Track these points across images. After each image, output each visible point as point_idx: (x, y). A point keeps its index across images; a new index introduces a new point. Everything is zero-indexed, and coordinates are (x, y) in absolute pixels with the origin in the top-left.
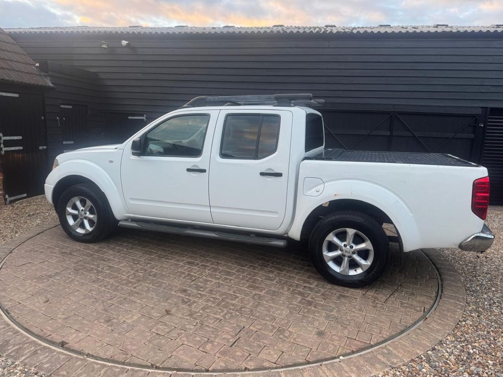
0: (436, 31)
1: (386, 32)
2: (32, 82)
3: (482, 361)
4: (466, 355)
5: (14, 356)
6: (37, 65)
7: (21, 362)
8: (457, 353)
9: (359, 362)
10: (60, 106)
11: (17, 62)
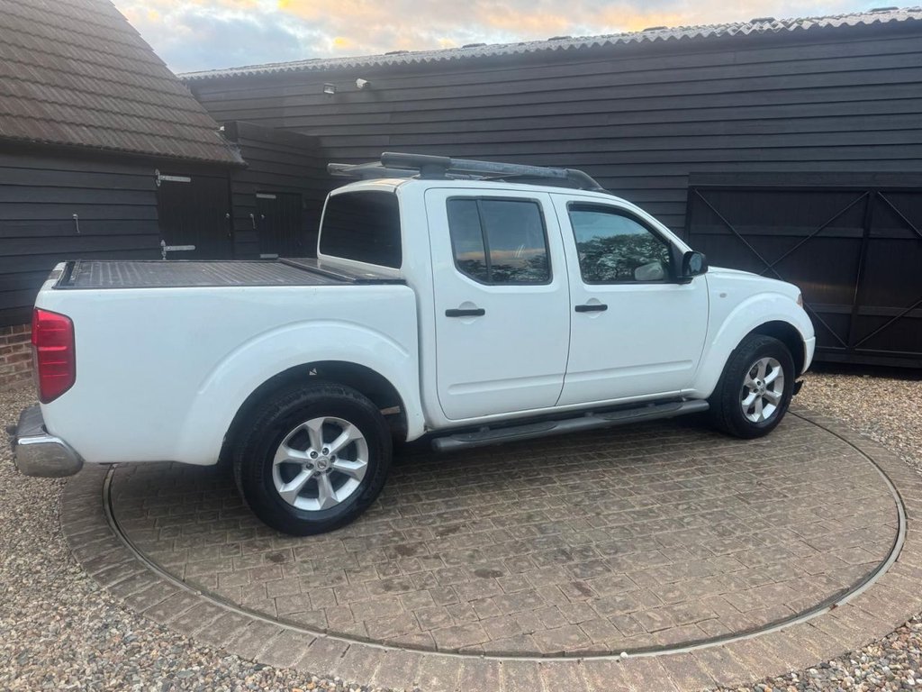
1: (878, 21)
2: (211, 157)
6: (222, 128)
9: (655, 667)
10: (255, 195)
11: (191, 125)
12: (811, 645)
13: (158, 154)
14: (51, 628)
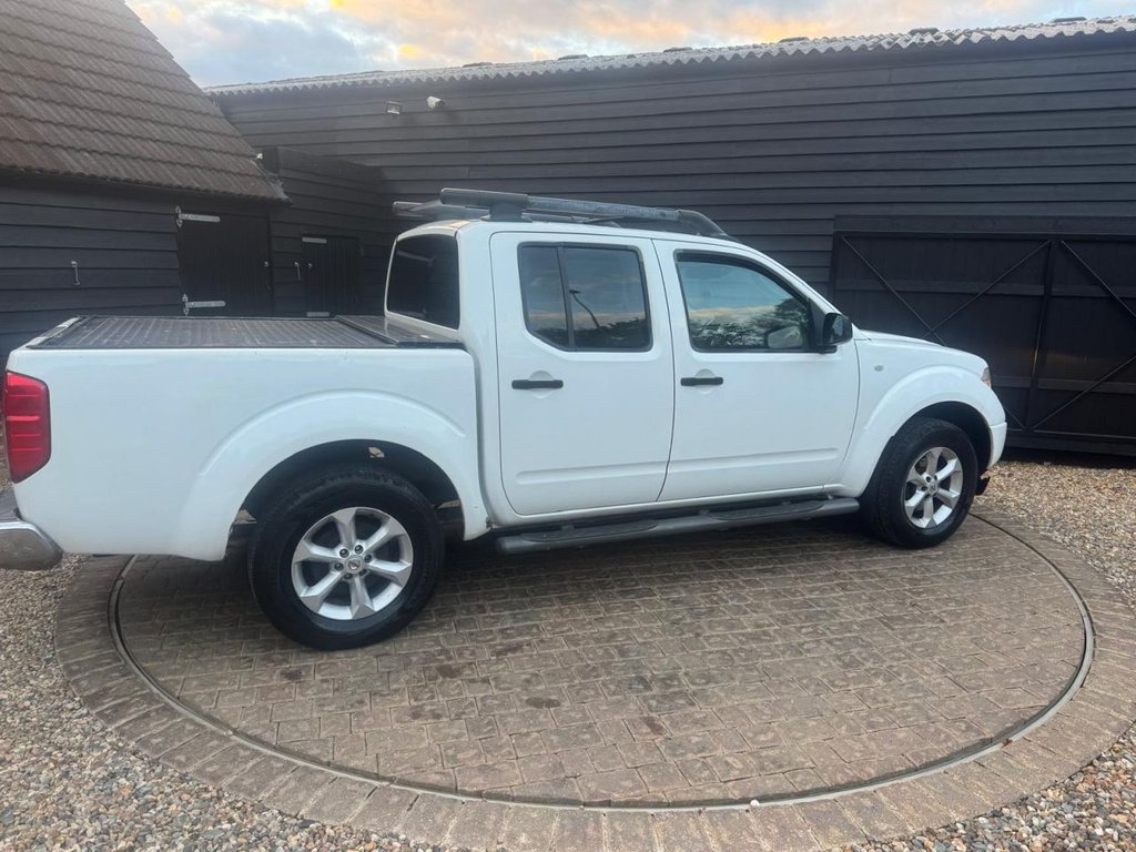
1: (1061, 34)
2: (247, 192)
4: (1081, 839)
5: (109, 715)
6: (260, 156)
9: (792, 817)
10: (301, 239)
11: (220, 151)
12: (980, 788)
13: (180, 187)
14: (42, 777)
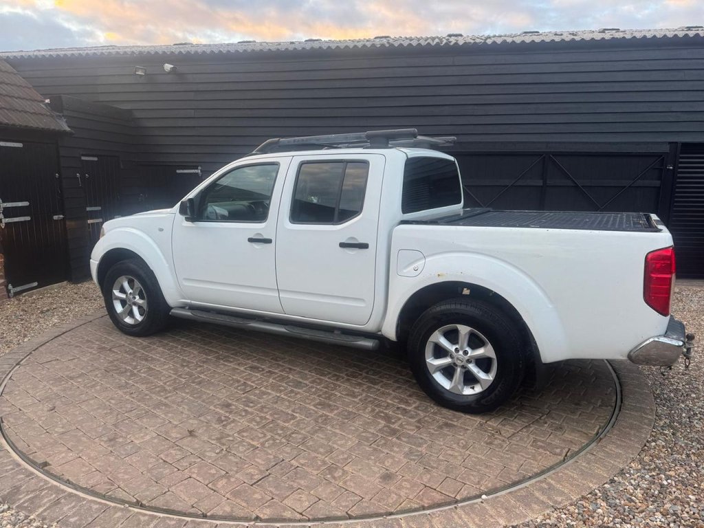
0: (603, 38)
1: (533, 41)
2: (41, 126)
3: (680, 496)
4: (659, 489)
5: (27, 507)
6: (47, 101)
7: (38, 516)
8: (644, 485)
9: (508, 502)
10: (80, 158)
11: (19, 98)
12: (599, 468)
